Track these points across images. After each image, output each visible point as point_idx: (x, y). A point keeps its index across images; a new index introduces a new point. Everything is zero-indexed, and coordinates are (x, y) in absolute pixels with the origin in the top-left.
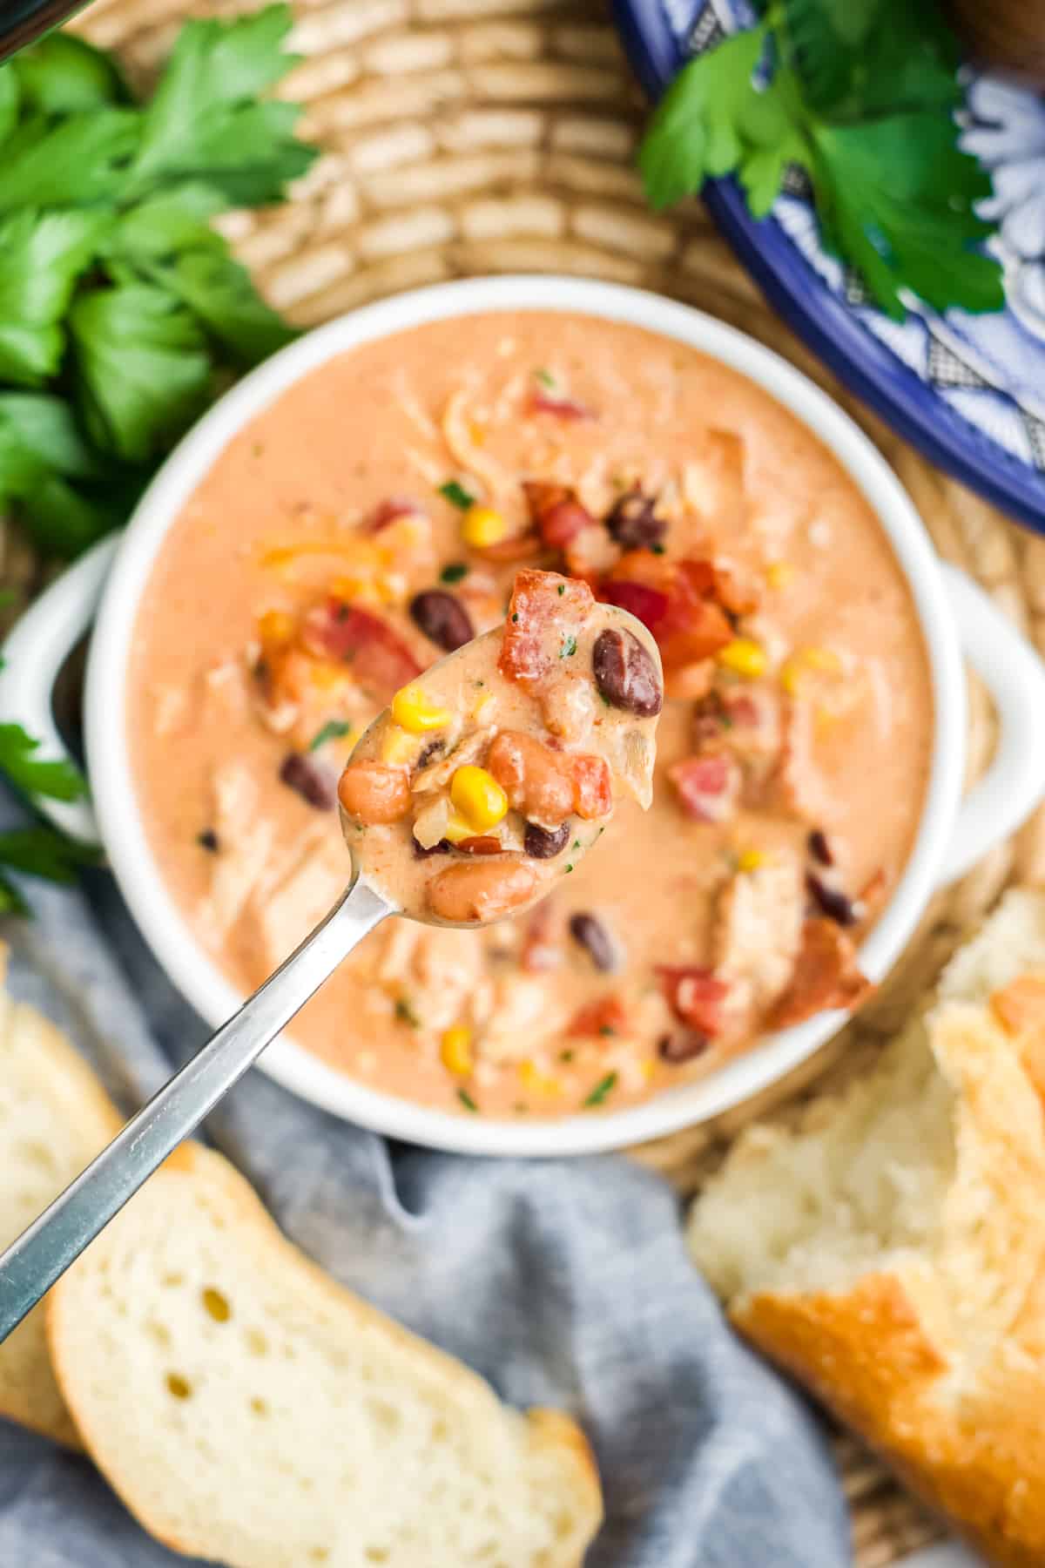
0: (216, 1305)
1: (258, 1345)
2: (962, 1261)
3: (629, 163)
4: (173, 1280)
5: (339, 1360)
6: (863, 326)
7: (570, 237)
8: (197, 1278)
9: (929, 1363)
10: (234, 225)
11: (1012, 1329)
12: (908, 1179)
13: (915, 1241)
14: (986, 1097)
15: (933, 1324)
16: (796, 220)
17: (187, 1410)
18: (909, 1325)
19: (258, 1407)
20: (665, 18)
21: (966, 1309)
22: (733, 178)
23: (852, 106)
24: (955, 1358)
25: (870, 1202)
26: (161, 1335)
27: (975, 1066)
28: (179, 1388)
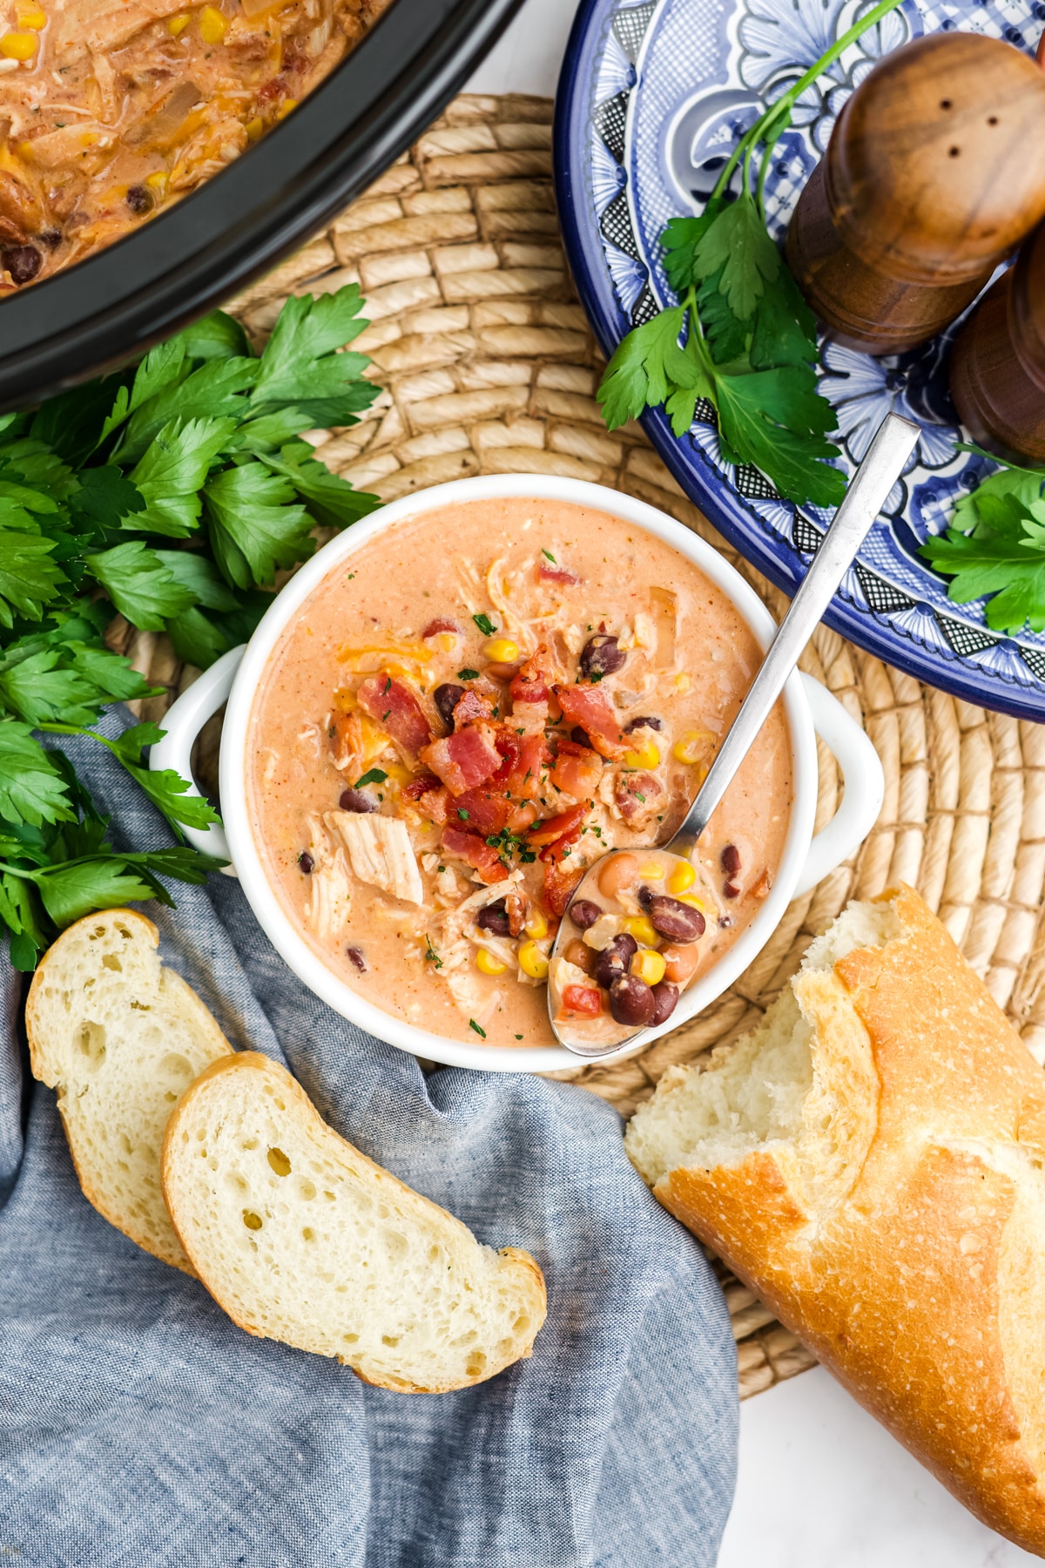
0: (279, 1160)
1: (308, 1191)
2: (815, 1146)
3: (592, 399)
4: (249, 1146)
5: (364, 1202)
6: (751, 510)
7: (548, 448)
8: (266, 1142)
9: (793, 1217)
10: (317, 438)
11: (850, 1195)
12: (778, 1092)
13: (783, 1133)
14: (831, 1033)
15: (795, 1190)
16: (704, 437)
17: (257, 1236)
18: (779, 1189)
19: (308, 1234)
20: (618, 300)
21: (818, 1179)
22: (662, 407)
23: (744, 361)
24: (809, 1214)
25: (752, 1112)
26: (242, 1184)
27: (825, 1011)
28: (253, 1222)
